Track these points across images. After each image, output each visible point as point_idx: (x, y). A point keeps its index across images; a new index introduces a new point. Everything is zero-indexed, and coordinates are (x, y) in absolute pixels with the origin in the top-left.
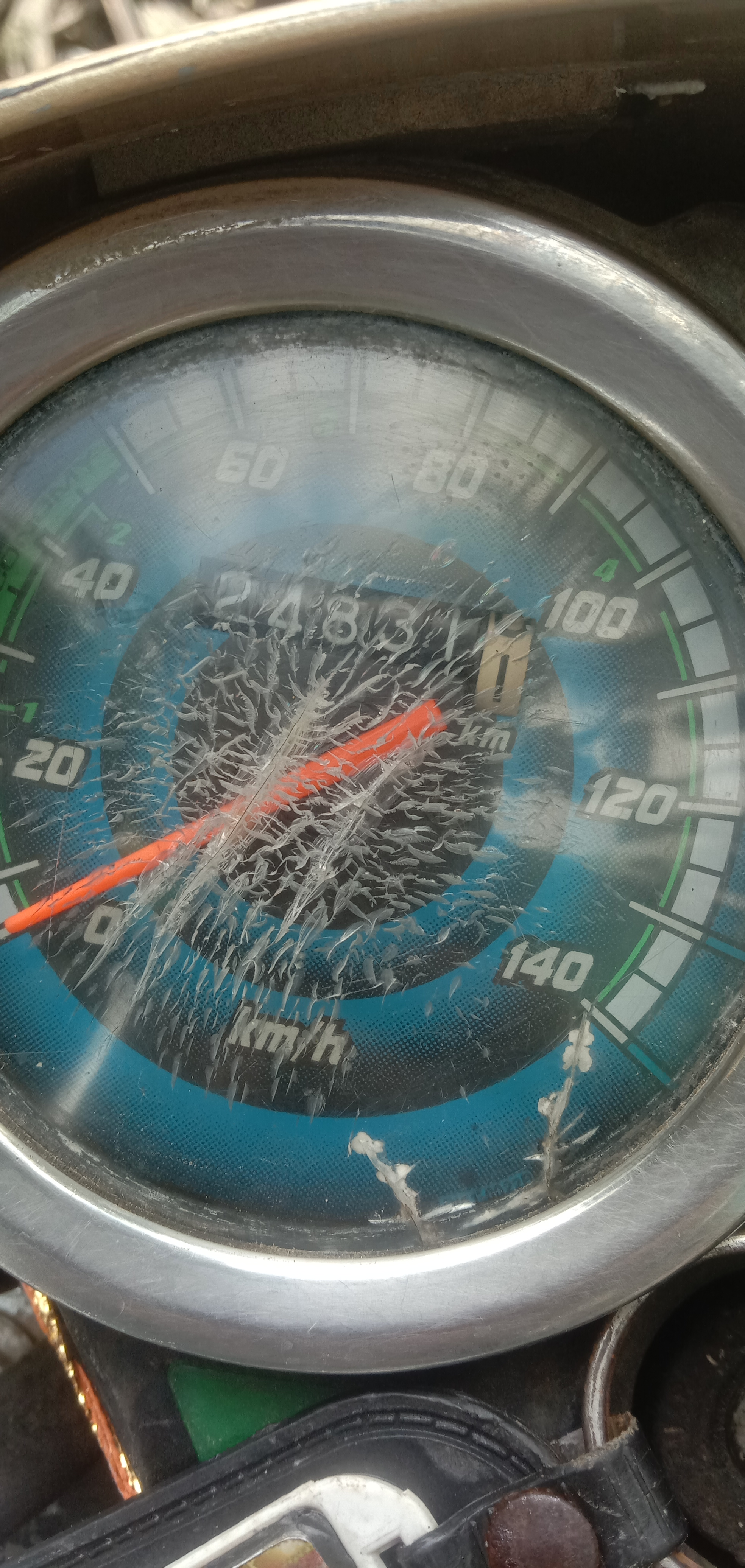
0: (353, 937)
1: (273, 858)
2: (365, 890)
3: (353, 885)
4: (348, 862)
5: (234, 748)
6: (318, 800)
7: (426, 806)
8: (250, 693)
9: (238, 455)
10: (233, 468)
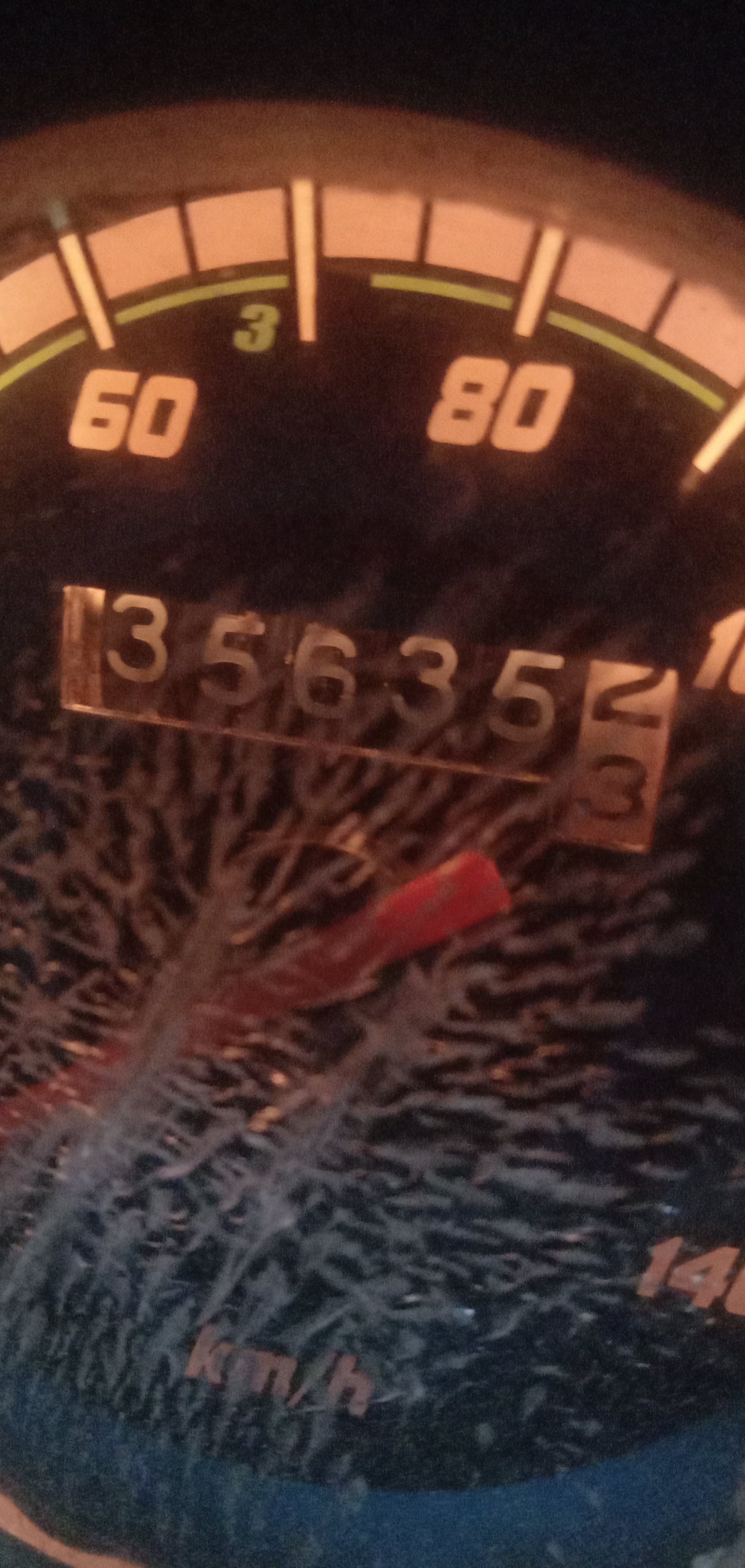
0: (337, 1323)
1: (177, 1188)
5: (84, 997)
6: (249, 1089)
7: (457, 1102)
8: (103, 897)
9: (107, 398)
10: (99, 423)
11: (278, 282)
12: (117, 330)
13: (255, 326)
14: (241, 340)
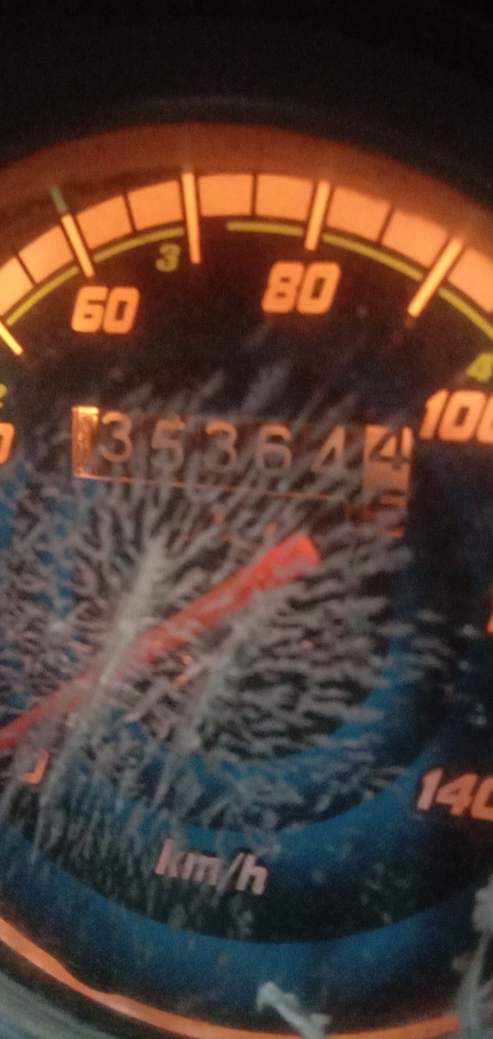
0: (227, 807)
1: (134, 727)
2: (233, 758)
3: (220, 754)
4: (210, 729)
5: (80, 617)
6: (170, 665)
7: (284, 665)
8: (86, 559)
9: (90, 302)
10: (88, 316)
11: (178, 232)
12: (95, 265)
13: (167, 257)
14: (161, 265)
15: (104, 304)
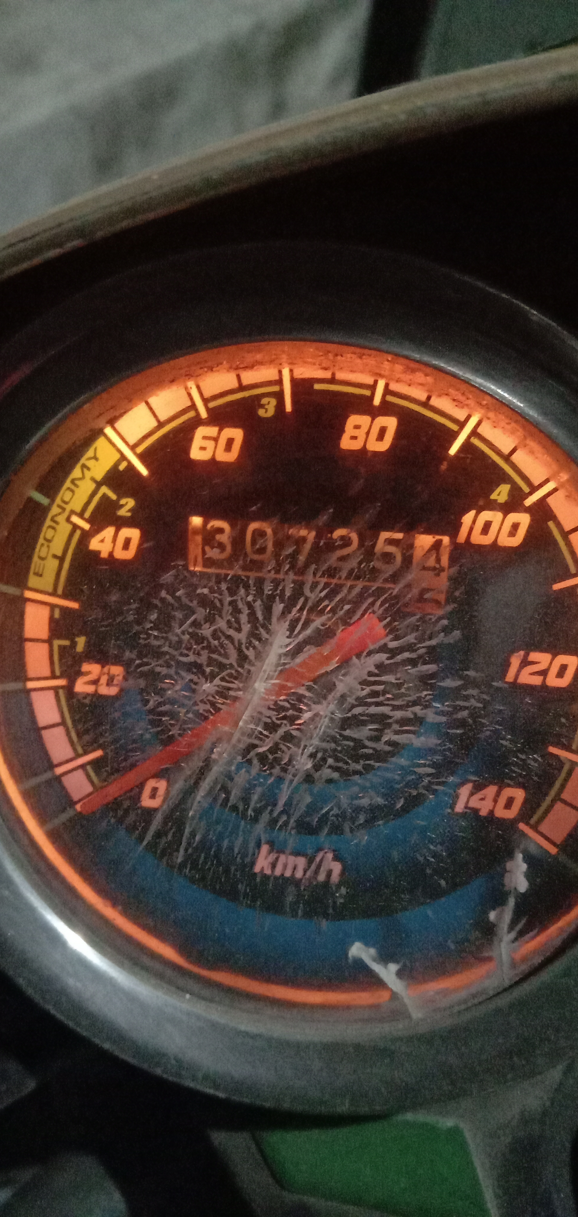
1: (263, 756)
5: (223, 679)
6: (291, 712)
7: (373, 710)
8: (230, 639)
9: (205, 438)
10: (203, 448)
11: (276, 388)
12: (208, 409)
13: (266, 407)
14: (261, 412)
15: (216, 440)
